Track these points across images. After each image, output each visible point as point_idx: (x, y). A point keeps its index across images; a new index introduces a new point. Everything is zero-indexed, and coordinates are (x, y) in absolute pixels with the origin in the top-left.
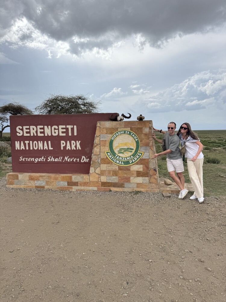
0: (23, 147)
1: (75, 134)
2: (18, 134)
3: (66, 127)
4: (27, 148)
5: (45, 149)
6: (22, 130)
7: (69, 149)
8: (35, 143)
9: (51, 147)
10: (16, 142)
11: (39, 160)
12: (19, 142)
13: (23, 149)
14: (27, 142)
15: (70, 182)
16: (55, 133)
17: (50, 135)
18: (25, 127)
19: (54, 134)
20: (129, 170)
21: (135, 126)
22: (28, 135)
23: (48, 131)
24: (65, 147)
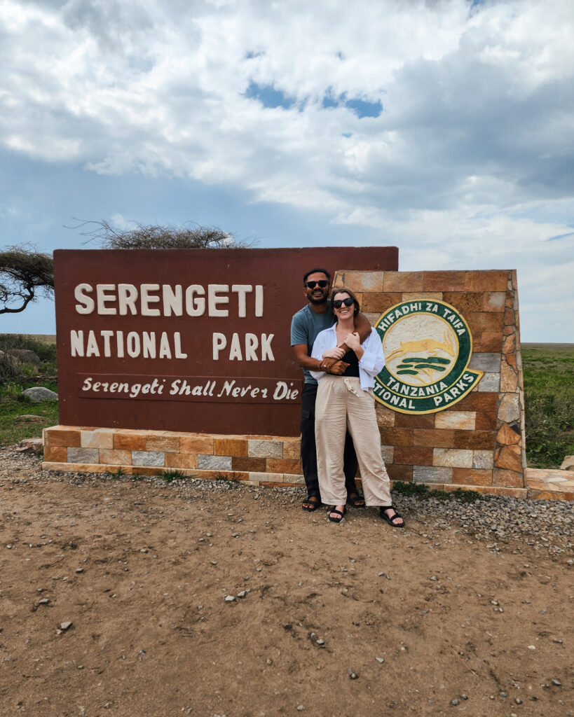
0: (93, 349)
1: (259, 312)
2: (79, 309)
3: (230, 288)
4: (108, 353)
5: (161, 356)
6: (93, 295)
7: (236, 358)
8: (133, 339)
9: (183, 352)
10: (73, 333)
11: (145, 391)
12: (81, 332)
13: (93, 354)
14: (107, 334)
15: (241, 459)
16: (195, 307)
17: (179, 313)
18: (101, 288)
19: (191, 312)
20: (432, 427)
21: (459, 289)
22: (112, 311)
23: (173, 302)
24: (225, 353)
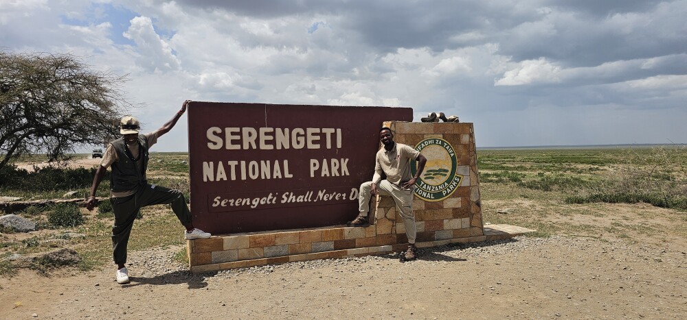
0: (222, 175)
1: (339, 145)
2: (211, 146)
3: (321, 131)
4: (233, 178)
5: (275, 177)
6: (222, 136)
7: (325, 175)
8: (254, 166)
9: (289, 173)
10: (205, 164)
11: (262, 203)
12: (211, 163)
13: (222, 179)
14: (233, 164)
15: (340, 241)
17: (287, 147)
18: (228, 130)
19: (295, 146)
20: (442, 208)
21: (449, 132)
22: (238, 147)
23: (283, 139)
24: (318, 172)
